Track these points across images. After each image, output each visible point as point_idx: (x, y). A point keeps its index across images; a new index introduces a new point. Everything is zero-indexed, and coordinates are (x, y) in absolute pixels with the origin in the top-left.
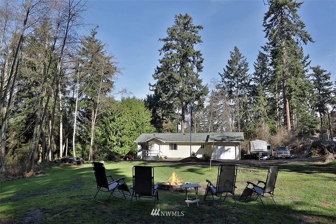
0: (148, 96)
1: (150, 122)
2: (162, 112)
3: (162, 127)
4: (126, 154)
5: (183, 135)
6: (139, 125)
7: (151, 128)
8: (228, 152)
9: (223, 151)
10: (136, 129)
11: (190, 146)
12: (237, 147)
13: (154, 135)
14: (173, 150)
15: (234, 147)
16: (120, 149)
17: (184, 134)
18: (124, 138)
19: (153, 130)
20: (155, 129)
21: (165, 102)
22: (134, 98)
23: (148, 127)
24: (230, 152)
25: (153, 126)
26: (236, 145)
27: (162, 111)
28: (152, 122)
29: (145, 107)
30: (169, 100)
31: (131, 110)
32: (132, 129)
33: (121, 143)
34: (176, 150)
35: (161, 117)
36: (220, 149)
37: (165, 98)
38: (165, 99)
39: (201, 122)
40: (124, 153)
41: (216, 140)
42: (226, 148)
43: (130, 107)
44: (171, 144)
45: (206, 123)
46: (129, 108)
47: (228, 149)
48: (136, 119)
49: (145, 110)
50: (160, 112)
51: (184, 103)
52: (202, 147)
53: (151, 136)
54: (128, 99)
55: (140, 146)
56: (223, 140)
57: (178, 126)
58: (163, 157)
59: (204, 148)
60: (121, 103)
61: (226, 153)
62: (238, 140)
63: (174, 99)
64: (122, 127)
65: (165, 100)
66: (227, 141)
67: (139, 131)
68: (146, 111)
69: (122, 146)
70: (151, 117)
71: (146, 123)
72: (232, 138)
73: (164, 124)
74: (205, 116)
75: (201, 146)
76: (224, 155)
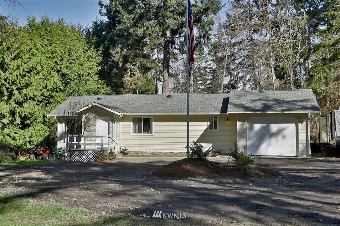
0: (96, 24)
1: (97, 73)
2: (121, 52)
3: (122, 85)
4: (35, 143)
5: (166, 98)
6: (70, 79)
7: (99, 86)
8: (280, 138)
9: (265, 135)
10: (62, 88)
11: (186, 124)
12: (300, 125)
13: (98, 99)
14: (143, 134)
15: (292, 126)
16: (21, 132)
17: (168, 96)
18: (28, 108)
19: (103, 91)
20: (108, 88)
21: (126, 30)
22: (61, 23)
23: (93, 83)
24: (284, 137)
25: (102, 82)
26: (298, 119)
27: (122, 49)
28: (101, 74)
29: (87, 43)
30: (135, 25)
31: (50, 46)
32: (49, 87)
33: (23, 119)
34: (149, 134)
35: (120, 64)
36: (260, 130)
37: (127, 22)
38: (128, 25)
39: (200, 80)
40: (29, 142)
41: (248, 109)
42: (274, 127)
43: (48, 40)
44: (137, 120)
45: (209, 82)
46: (46, 42)
47: (280, 131)
48: (62, 66)
49: (86, 48)
50: (117, 53)
51: (168, 33)
52: (210, 127)
53: (92, 101)
54: (45, 24)
55: (64, 124)
56: (266, 107)
57: (157, 84)
58: (116, 151)
59: (216, 128)
60: (27, 30)
61: (273, 140)
62: (305, 108)
63: (147, 24)
64: (24, 81)
65: (126, 25)
66: (278, 110)
67: (71, 91)
68: (89, 51)
69: (24, 126)
70: (100, 64)
71: (88, 75)
72: (288, 102)
73: (127, 78)
74: (207, 69)
75: (209, 123)
76: (269, 144)
